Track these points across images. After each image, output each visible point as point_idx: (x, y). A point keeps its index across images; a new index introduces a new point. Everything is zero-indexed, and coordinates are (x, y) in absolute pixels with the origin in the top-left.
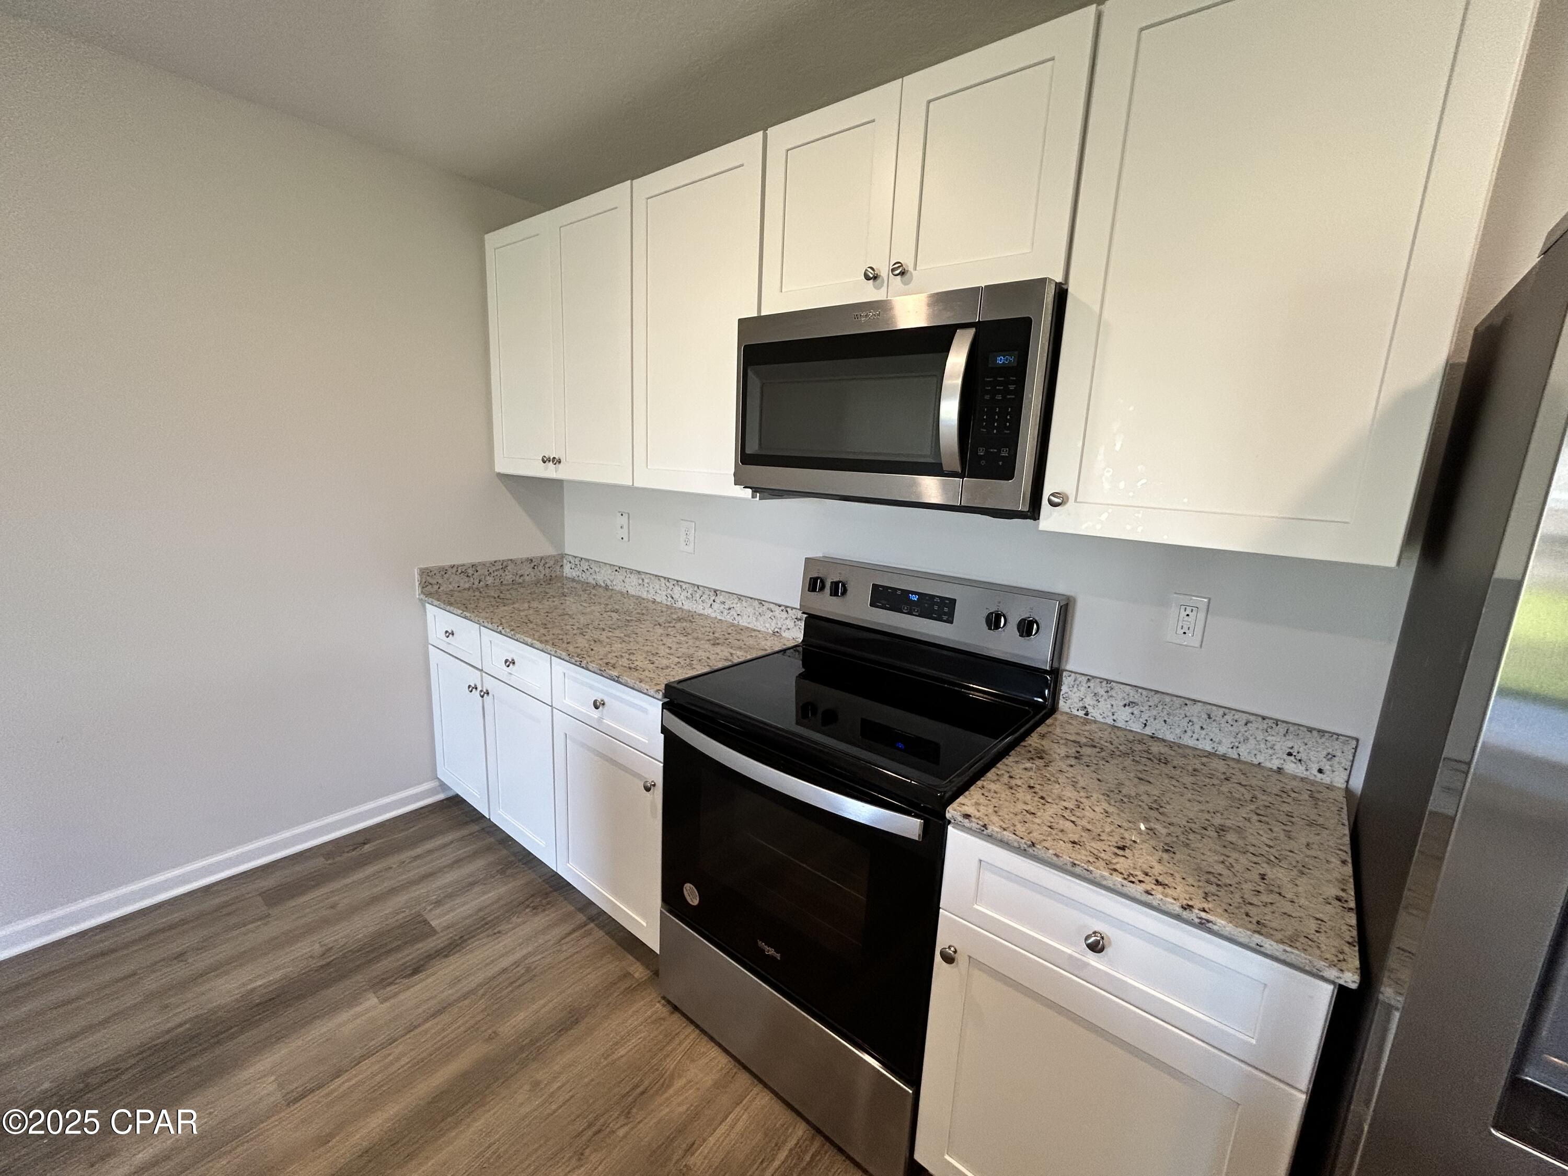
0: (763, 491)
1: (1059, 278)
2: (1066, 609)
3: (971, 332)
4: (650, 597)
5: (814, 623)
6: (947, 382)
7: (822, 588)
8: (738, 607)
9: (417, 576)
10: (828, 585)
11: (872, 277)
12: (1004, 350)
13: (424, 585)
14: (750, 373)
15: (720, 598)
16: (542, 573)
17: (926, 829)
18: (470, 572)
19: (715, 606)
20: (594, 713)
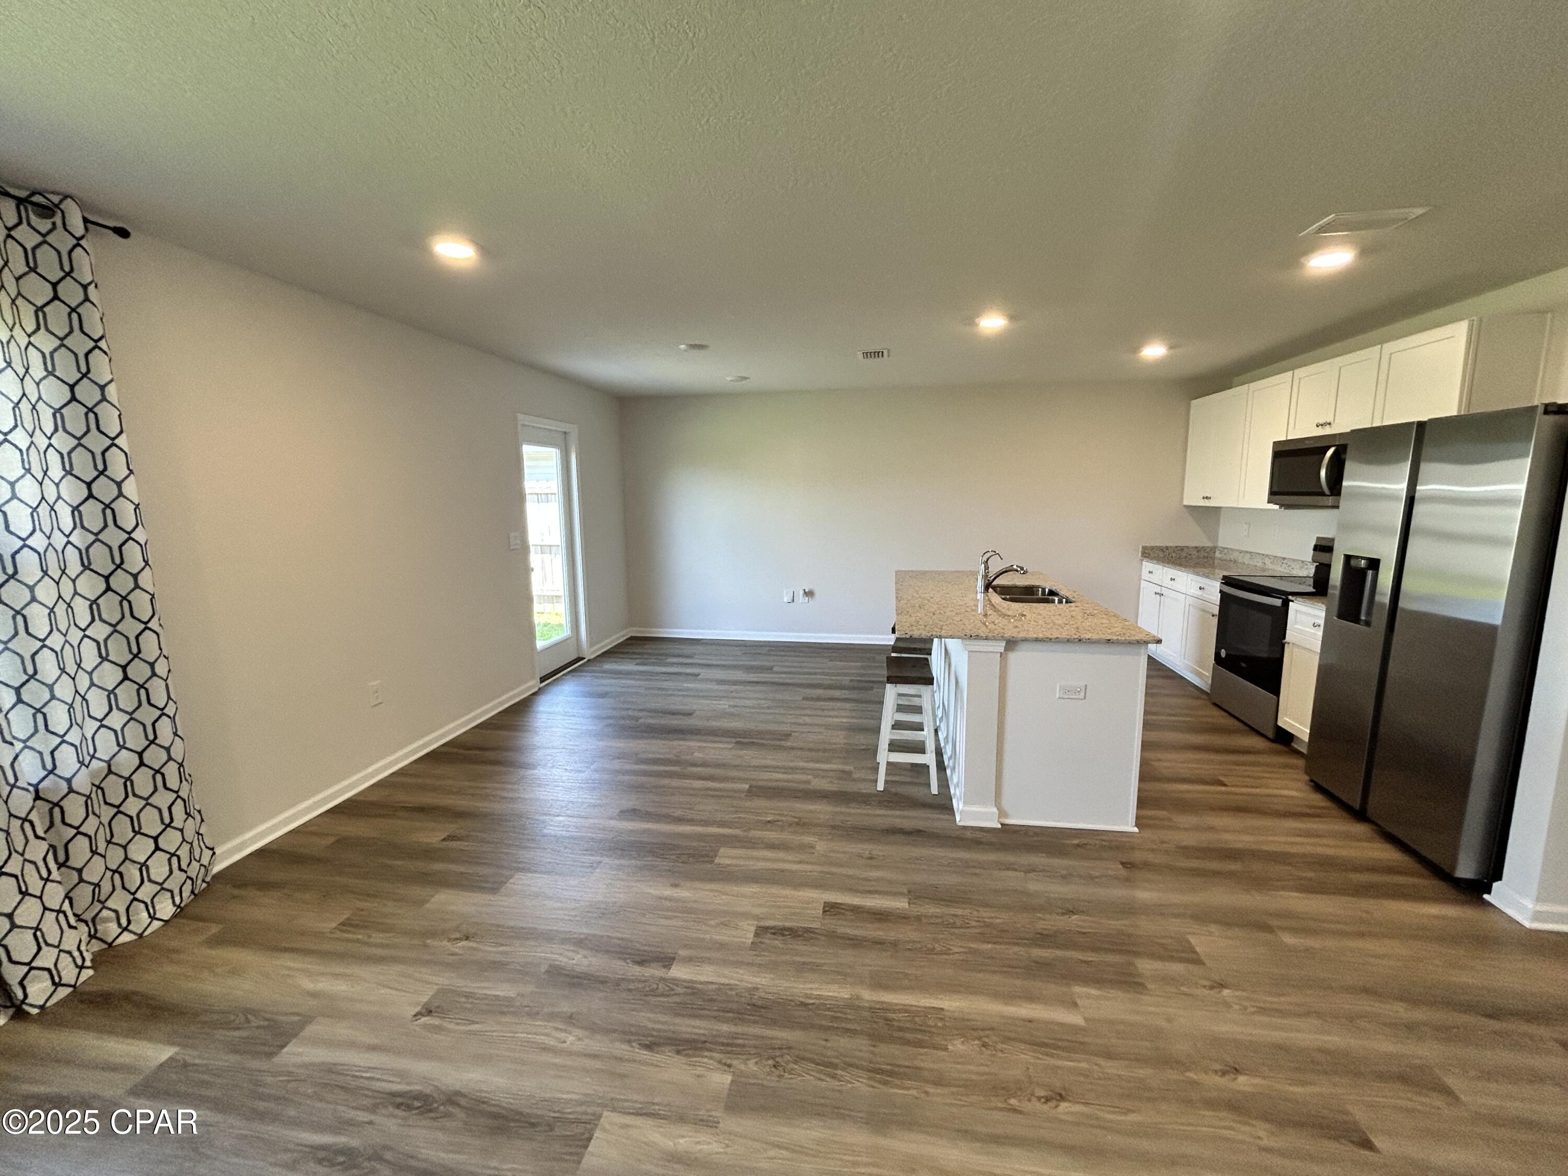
0: (1281, 506)
3: (1335, 447)
6: (1324, 464)
9: (1140, 549)
11: (1319, 426)
13: (1143, 554)
14: (1275, 461)
16: (1204, 551)
17: (1283, 603)
20: (1200, 593)
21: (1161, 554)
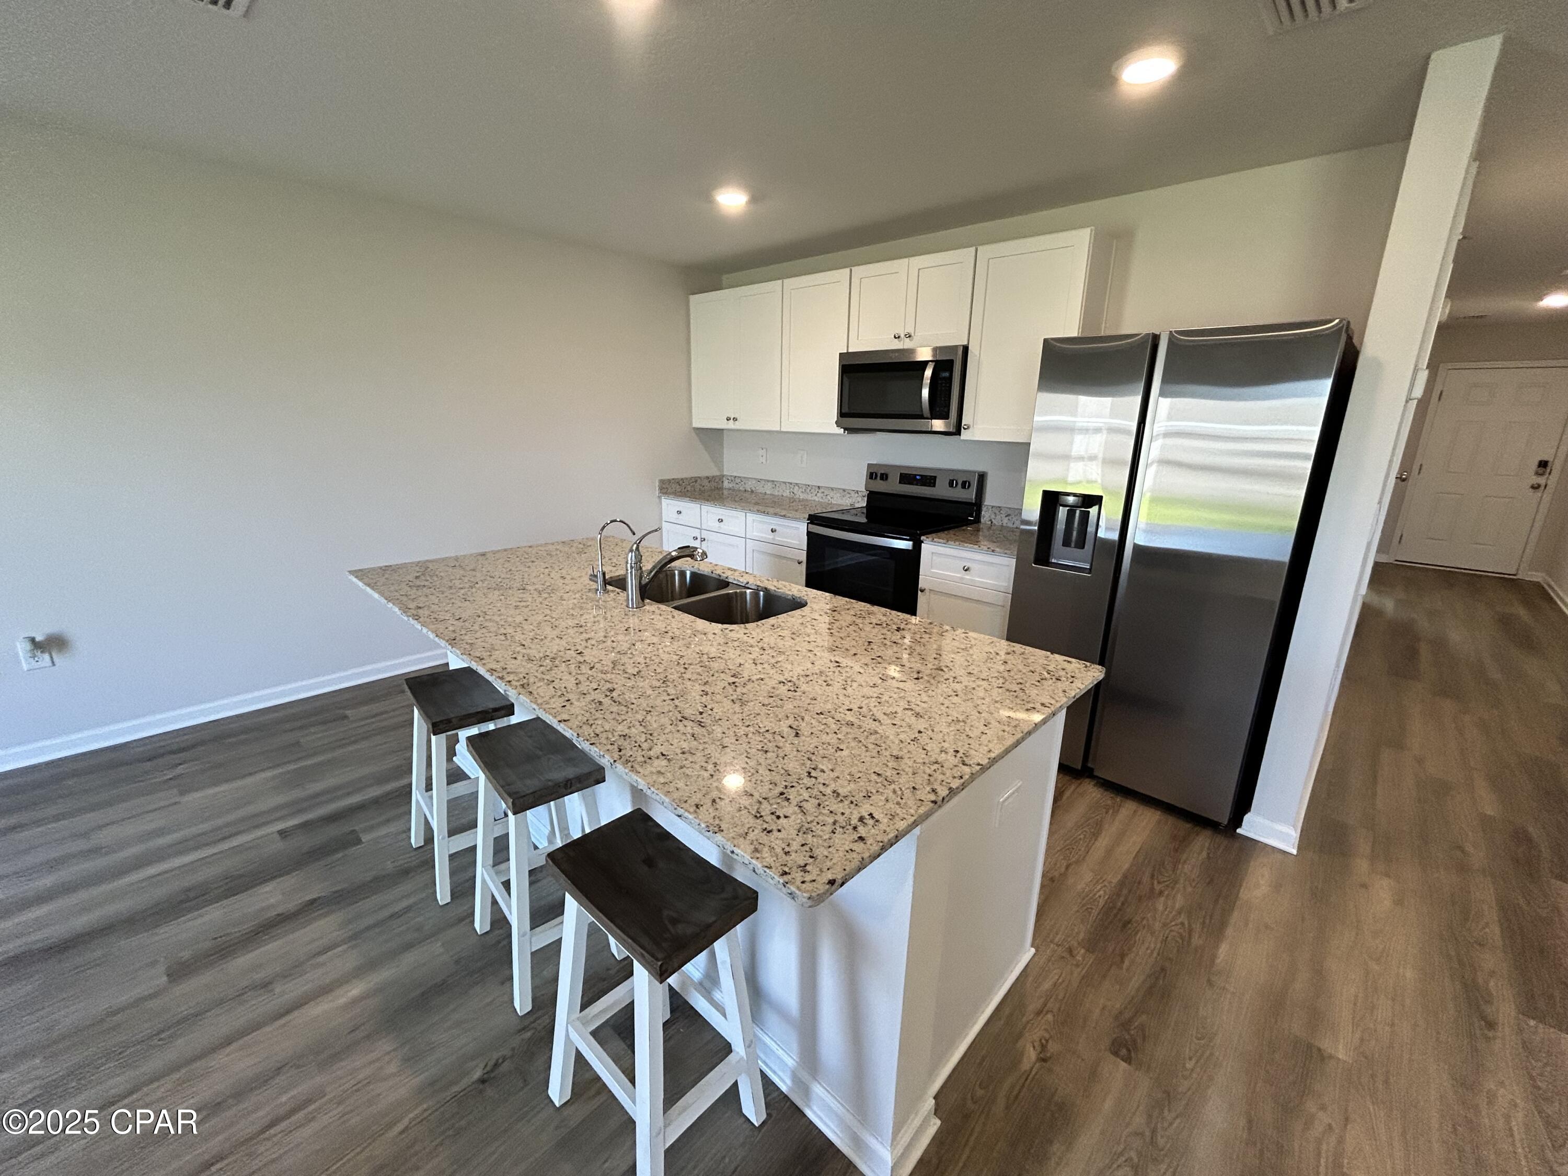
0: (850, 430)
1: (965, 343)
2: (982, 477)
3: (934, 363)
4: (780, 494)
5: (872, 496)
6: (924, 382)
7: (876, 478)
8: (832, 494)
9: (657, 484)
10: (879, 475)
11: (897, 337)
12: (945, 370)
13: (661, 489)
14: (844, 376)
15: (822, 490)
16: (713, 484)
17: (914, 545)
18: (681, 482)
19: (818, 495)
20: (770, 536)
21: (678, 488)
